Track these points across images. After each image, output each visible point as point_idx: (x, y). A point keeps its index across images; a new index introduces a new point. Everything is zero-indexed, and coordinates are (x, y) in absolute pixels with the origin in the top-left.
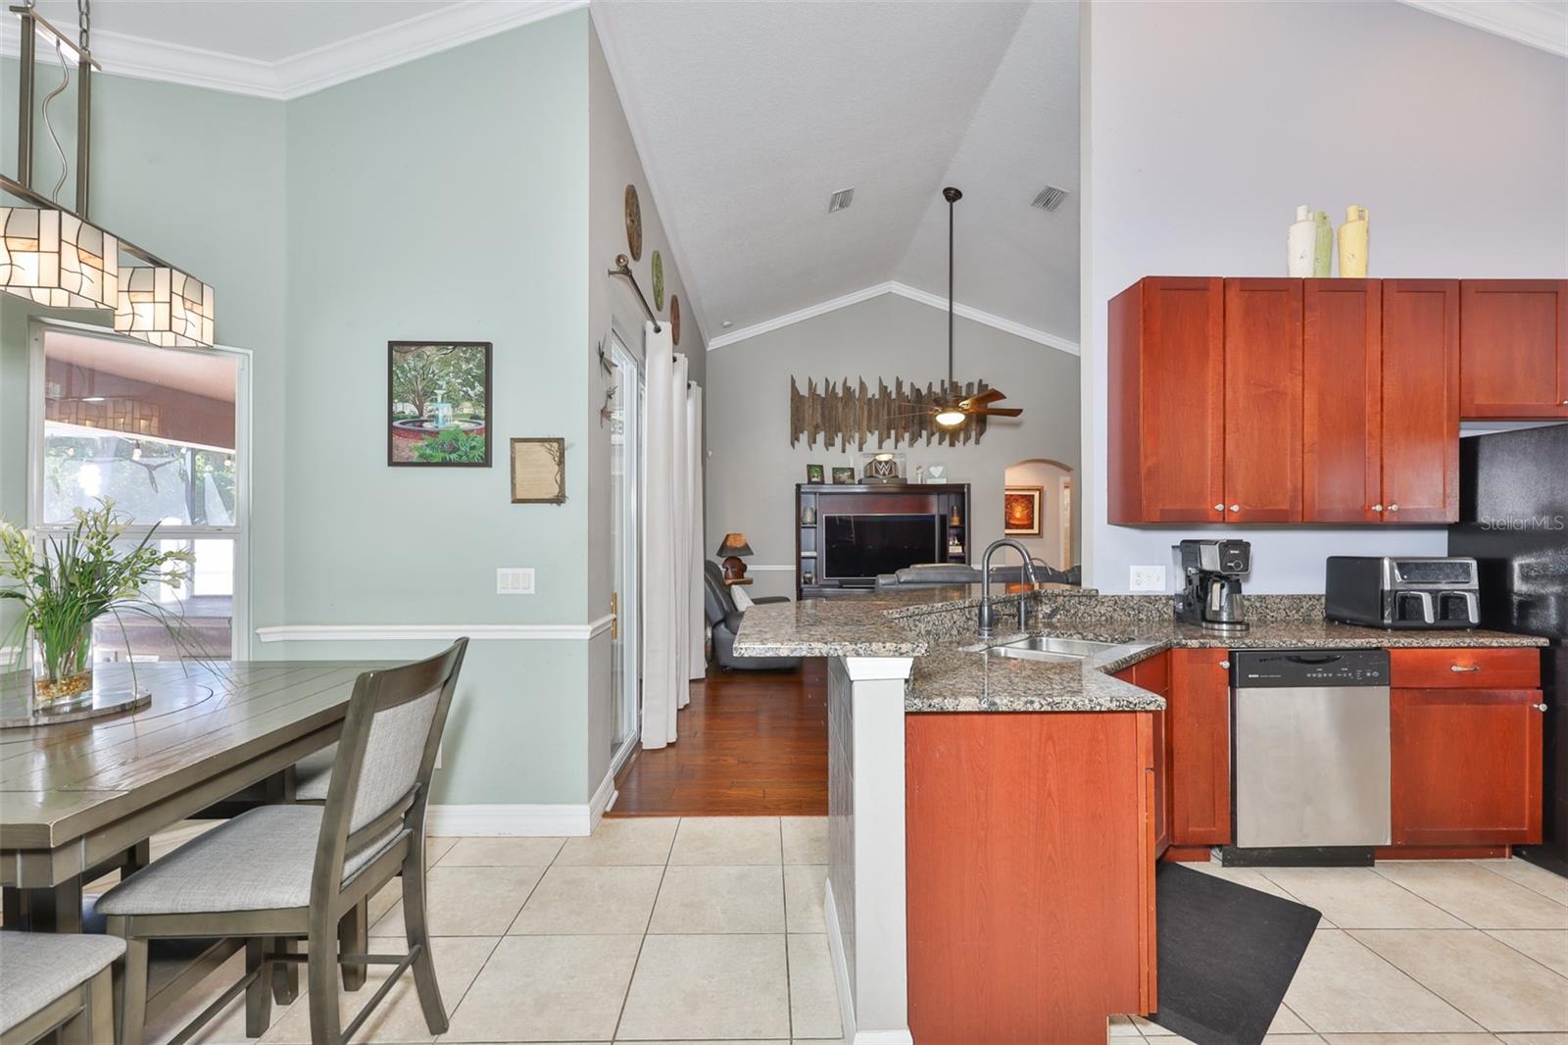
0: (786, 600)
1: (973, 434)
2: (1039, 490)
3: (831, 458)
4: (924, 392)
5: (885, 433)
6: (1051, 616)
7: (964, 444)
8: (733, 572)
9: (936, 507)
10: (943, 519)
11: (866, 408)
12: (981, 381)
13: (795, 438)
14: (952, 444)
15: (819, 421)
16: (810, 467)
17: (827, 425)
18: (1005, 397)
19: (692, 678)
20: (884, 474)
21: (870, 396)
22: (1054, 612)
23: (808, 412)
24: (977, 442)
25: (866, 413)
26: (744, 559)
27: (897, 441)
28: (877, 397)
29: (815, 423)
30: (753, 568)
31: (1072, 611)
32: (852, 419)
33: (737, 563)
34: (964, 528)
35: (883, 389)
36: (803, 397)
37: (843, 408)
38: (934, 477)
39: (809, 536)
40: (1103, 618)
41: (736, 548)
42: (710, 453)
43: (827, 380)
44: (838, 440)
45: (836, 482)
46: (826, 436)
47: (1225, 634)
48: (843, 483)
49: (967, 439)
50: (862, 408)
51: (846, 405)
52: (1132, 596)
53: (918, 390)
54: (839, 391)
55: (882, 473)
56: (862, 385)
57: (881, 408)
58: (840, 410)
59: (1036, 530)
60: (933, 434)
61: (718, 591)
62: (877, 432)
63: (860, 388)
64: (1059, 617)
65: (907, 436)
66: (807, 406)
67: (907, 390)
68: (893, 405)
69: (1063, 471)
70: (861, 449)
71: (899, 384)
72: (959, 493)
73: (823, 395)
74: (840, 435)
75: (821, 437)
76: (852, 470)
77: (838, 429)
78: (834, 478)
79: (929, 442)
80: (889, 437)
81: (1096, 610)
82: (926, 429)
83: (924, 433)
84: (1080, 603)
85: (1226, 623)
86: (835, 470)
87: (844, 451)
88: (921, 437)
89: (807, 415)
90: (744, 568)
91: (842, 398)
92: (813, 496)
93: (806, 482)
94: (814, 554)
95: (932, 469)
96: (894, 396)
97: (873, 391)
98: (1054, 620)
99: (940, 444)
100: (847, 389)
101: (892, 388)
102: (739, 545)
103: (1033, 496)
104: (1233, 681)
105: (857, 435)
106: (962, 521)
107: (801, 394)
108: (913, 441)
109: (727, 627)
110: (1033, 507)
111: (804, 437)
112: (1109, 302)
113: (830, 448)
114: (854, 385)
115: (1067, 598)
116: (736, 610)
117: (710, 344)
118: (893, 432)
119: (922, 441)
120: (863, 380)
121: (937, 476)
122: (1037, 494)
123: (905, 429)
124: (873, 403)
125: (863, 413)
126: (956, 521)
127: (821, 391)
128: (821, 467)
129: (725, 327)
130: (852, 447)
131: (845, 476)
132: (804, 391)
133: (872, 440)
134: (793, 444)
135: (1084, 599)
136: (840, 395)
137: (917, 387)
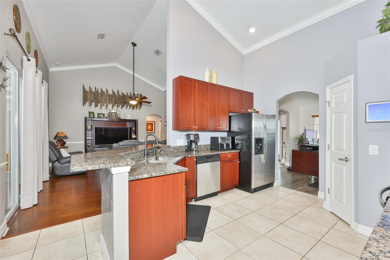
0: (81, 153)
1: (138, 107)
2: (154, 122)
3: (97, 110)
4: (125, 95)
5: (114, 105)
6: (160, 152)
7: (136, 109)
8: (60, 144)
9: (128, 125)
10: (131, 129)
11: (108, 97)
12: (140, 94)
13: (84, 103)
14: (133, 109)
15: (93, 99)
16: (90, 112)
17: (96, 100)
18: (147, 99)
19: (43, 181)
20: (114, 116)
21: (109, 94)
22: (161, 151)
23: (89, 96)
24: (140, 109)
25: (108, 98)
26: (65, 140)
27: (117, 107)
28: (112, 94)
29: (91, 100)
30: (68, 143)
31: (165, 151)
32: (104, 100)
33: (62, 142)
34: (136, 131)
35: (114, 92)
36: (87, 91)
37: (101, 97)
38: (128, 118)
39: (89, 133)
40: (171, 152)
41: (61, 137)
42: (51, 105)
43: (95, 87)
44: (99, 105)
45: (98, 117)
46: (95, 104)
47: (194, 153)
48: (101, 118)
49: (137, 108)
50: (107, 97)
51: (102, 95)
52: (177, 146)
53: (124, 94)
54: (100, 91)
55: (113, 115)
56: (107, 90)
57: (113, 97)
58: (100, 97)
59: (153, 132)
60: (128, 106)
61: (54, 151)
62: (111, 104)
63: (106, 91)
64: (162, 152)
65: (120, 106)
66: (88, 94)
67: (120, 93)
68: (116, 97)
69: (160, 118)
70: (106, 108)
71: (118, 92)
72: (135, 122)
73: (94, 91)
74: (100, 104)
75: (93, 104)
76: (104, 114)
77: (99, 102)
78: (98, 116)
79: (127, 108)
80: (115, 106)
81: (170, 150)
82: (126, 105)
83: (125, 106)
84: (166, 148)
85: (195, 151)
86: (98, 114)
87: (101, 108)
88: (124, 106)
89: (88, 97)
90: (65, 143)
91: (100, 93)
92: (91, 121)
93: (88, 117)
94: (91, 138)
95: (128, 115)
96: (117, 95)
97: (110, 92)
98: (161, 153)
99: (130, 109)
100: (102, 91)
101: (116, 92)
102: (63, 136)
103: (153, 123)
104: (197, 163)
105: (105, 105)
106: (136, 129)
107: (87, 90)
108: (122, 107)
109: (58, 162)
110: (153, 126)
111: (87, 103)
112: (173, 80)
113: (96, 107)
114: (104, 90)
115: (164, 148)
116: (62, 156)
117: (51, 69)
118: (116, 105)
119: (125, 108)
120: (107, 89)
121: (129, 117)
122: (154, 123)
123: (120, 104)
124: (110, 96)
125: (107, 98)
126: (134, 129)
127: (93, 90)
128: (94, 113)
129: (57, 65)
130: (104, 108)
131: (101, 116)
132: (87, 89)
133: (110, 106)
134: (83, 105)
135: (167, 148)
136: (100, 92)
137: (123, 93)
